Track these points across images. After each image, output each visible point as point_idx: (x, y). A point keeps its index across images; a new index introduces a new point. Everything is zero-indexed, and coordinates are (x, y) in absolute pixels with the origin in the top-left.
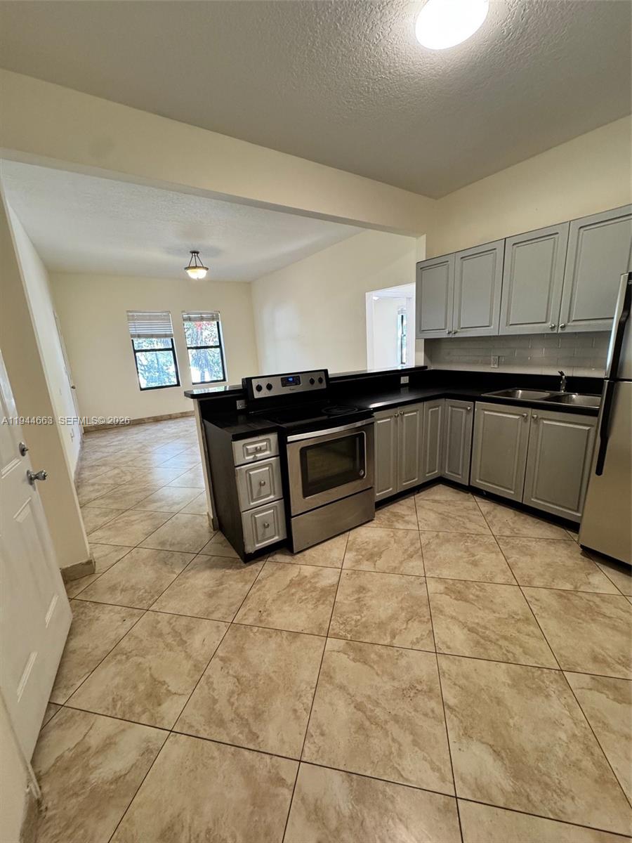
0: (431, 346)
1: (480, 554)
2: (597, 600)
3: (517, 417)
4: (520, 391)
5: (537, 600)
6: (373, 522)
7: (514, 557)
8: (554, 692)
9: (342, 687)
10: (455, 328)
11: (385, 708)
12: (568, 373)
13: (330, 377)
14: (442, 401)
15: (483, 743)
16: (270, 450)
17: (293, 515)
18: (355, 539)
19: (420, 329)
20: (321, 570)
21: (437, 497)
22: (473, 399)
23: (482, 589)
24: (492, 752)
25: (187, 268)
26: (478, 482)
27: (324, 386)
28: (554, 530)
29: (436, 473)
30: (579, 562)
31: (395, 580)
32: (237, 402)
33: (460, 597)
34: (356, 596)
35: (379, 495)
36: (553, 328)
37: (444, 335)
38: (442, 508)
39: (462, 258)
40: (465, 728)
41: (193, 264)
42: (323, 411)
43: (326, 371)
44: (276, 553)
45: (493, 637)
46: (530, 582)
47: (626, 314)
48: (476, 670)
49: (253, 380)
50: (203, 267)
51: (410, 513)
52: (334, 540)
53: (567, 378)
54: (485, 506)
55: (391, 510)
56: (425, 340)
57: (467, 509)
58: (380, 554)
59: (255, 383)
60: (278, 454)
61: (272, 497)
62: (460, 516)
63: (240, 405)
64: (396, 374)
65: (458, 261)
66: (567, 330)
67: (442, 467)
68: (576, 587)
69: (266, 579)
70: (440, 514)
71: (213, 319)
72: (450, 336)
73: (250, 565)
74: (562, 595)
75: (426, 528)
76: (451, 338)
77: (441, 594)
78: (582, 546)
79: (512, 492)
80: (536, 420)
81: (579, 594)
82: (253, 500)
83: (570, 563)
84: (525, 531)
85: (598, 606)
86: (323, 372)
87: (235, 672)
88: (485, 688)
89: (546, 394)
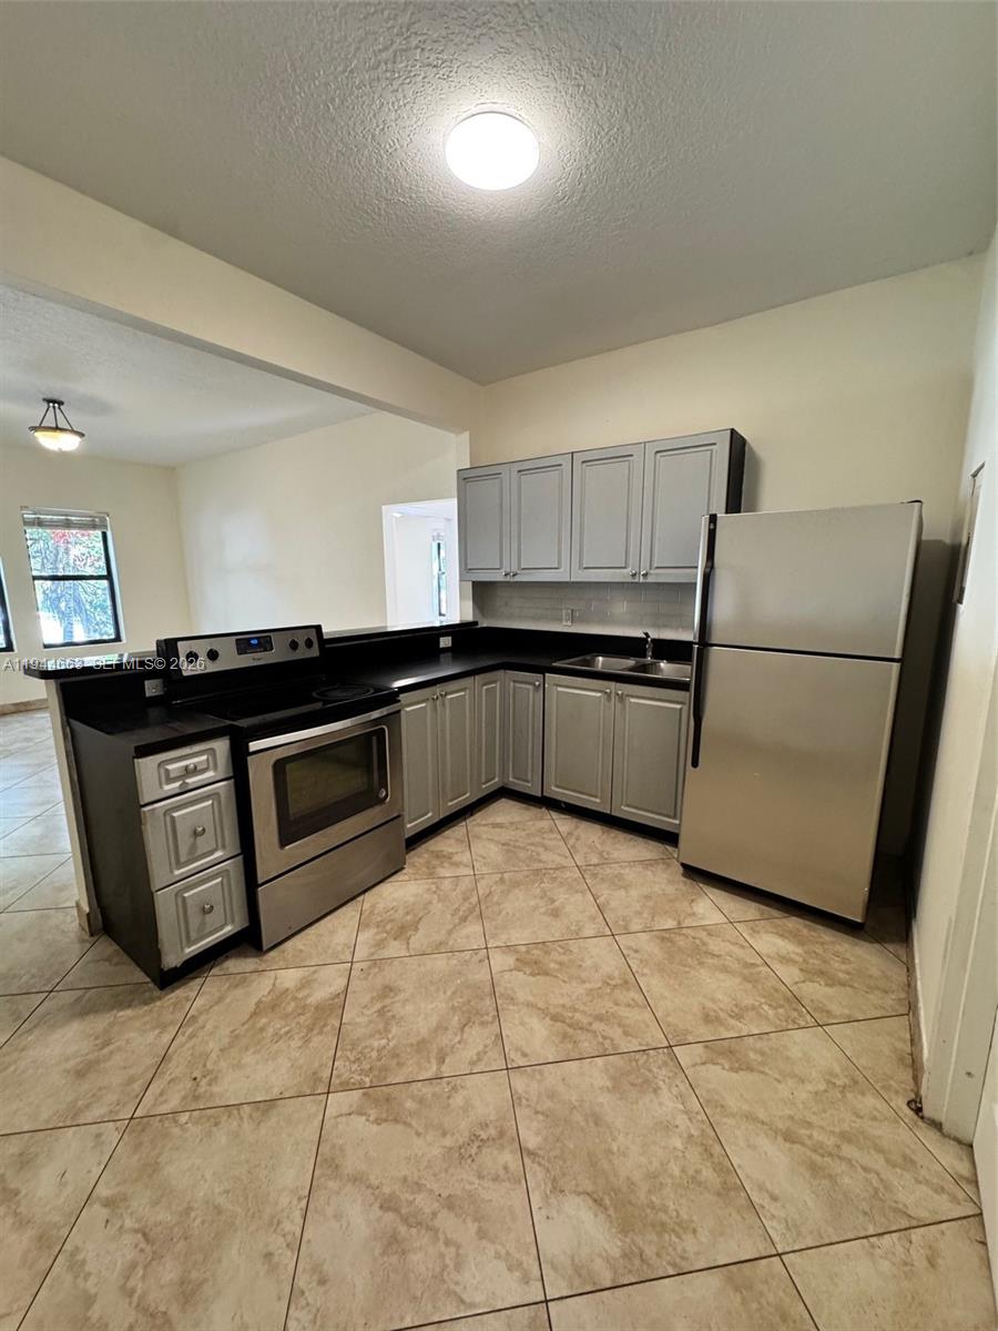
0: (482, 592)
1: (561, 896)
2: (703, 935)
3: (599, 694)
4: (601, 658)
5: (636, 951)
6: (404, 871)
7: (605, 893)
8: (664, 1081)
9: (357, 1179)
10: (515, 569)
11: (431, 1191)
12: (654, 634)
13: (325, 637)
14: (500, 673)
15: (579, 1194)
16: (215, 768)
17: (260, 882)
18: (373, 906)
19: (465, 569)
20: (314, 972)
21: (499, 819)
22: (542, 670)
23: (567, 951)
24: (591, 1202)
25: (35, 429)
26: (555, 791)
27: (315, 652)
28: (650, 847)
29: (496, 782)
30: (681, 886)
31: (440, 963)
32: (146, 682)
33: (538, 968)
34: (378, 1006)
35: (411, 827)
36: (634, 575)
37: (498, 577)
38: (505, 835)
39: (519, 471)
40: (554, 1180)
41: (49, 422)
42: (314, 694)
43: (318, 628)
44: (227, 958)
45: (585, 1020)
46: (626, 928)
47: (710, 564)
48: (564, 1080)
49: (180, 644)
50: (73, 431)
51: (459, 850)
52: (336, 913)
53: (654, 641)
54: (565, 824)
55: (432, 848)
56: (473, 582)
57: (541, 831)
58: (415, 926)
59: (183, 648)
60: (231, 774)
61: (219, 854)
62: (532, 844)
63: (152, 688)
64: (432, 634)
65: (515, 474)
66: (650, 579)
67: (504, 773)
68: (679, 923)
69: (207, 1011)
70: (503, 845)
71: (94, 526)
72: (508, 579)
73: (173, 991)
74: (665, 937)
75: (485, 870)
76: (508, 582)
77: (511, 970)
78: (683, 865)
79: (598, 800)
80: (621, 698)
81: (684, 931)
82: (179, 865)
83: (670, 889)
84: (615, 855)
85: (704, 944)
86: (314, 630)
87: (139, 1221)
88: (577, 1104)
89: (631, 662)
